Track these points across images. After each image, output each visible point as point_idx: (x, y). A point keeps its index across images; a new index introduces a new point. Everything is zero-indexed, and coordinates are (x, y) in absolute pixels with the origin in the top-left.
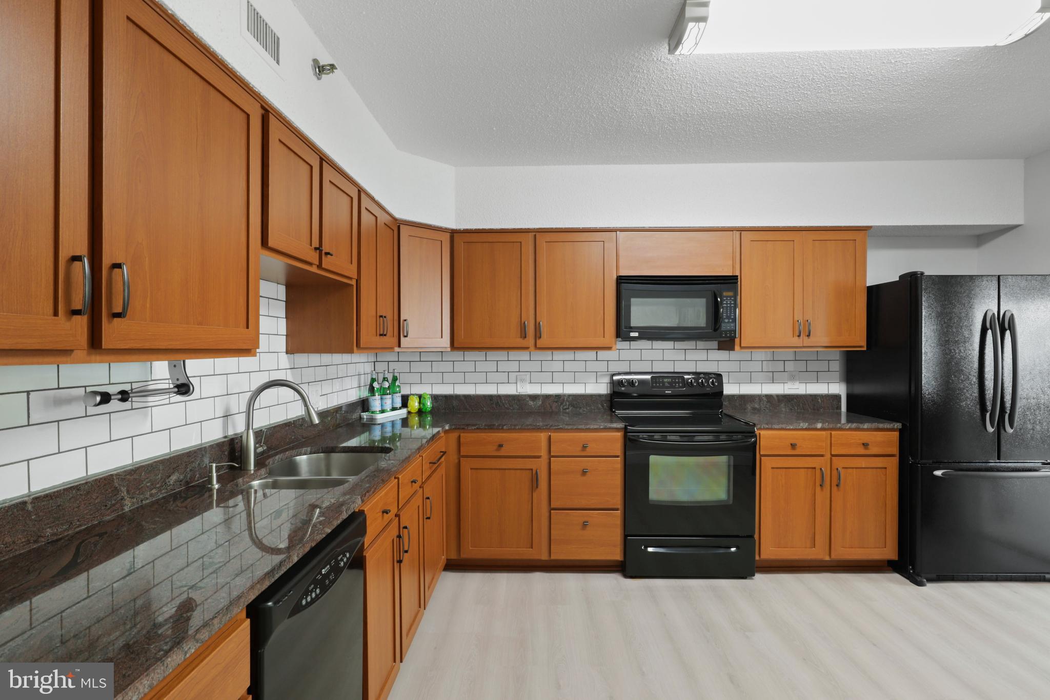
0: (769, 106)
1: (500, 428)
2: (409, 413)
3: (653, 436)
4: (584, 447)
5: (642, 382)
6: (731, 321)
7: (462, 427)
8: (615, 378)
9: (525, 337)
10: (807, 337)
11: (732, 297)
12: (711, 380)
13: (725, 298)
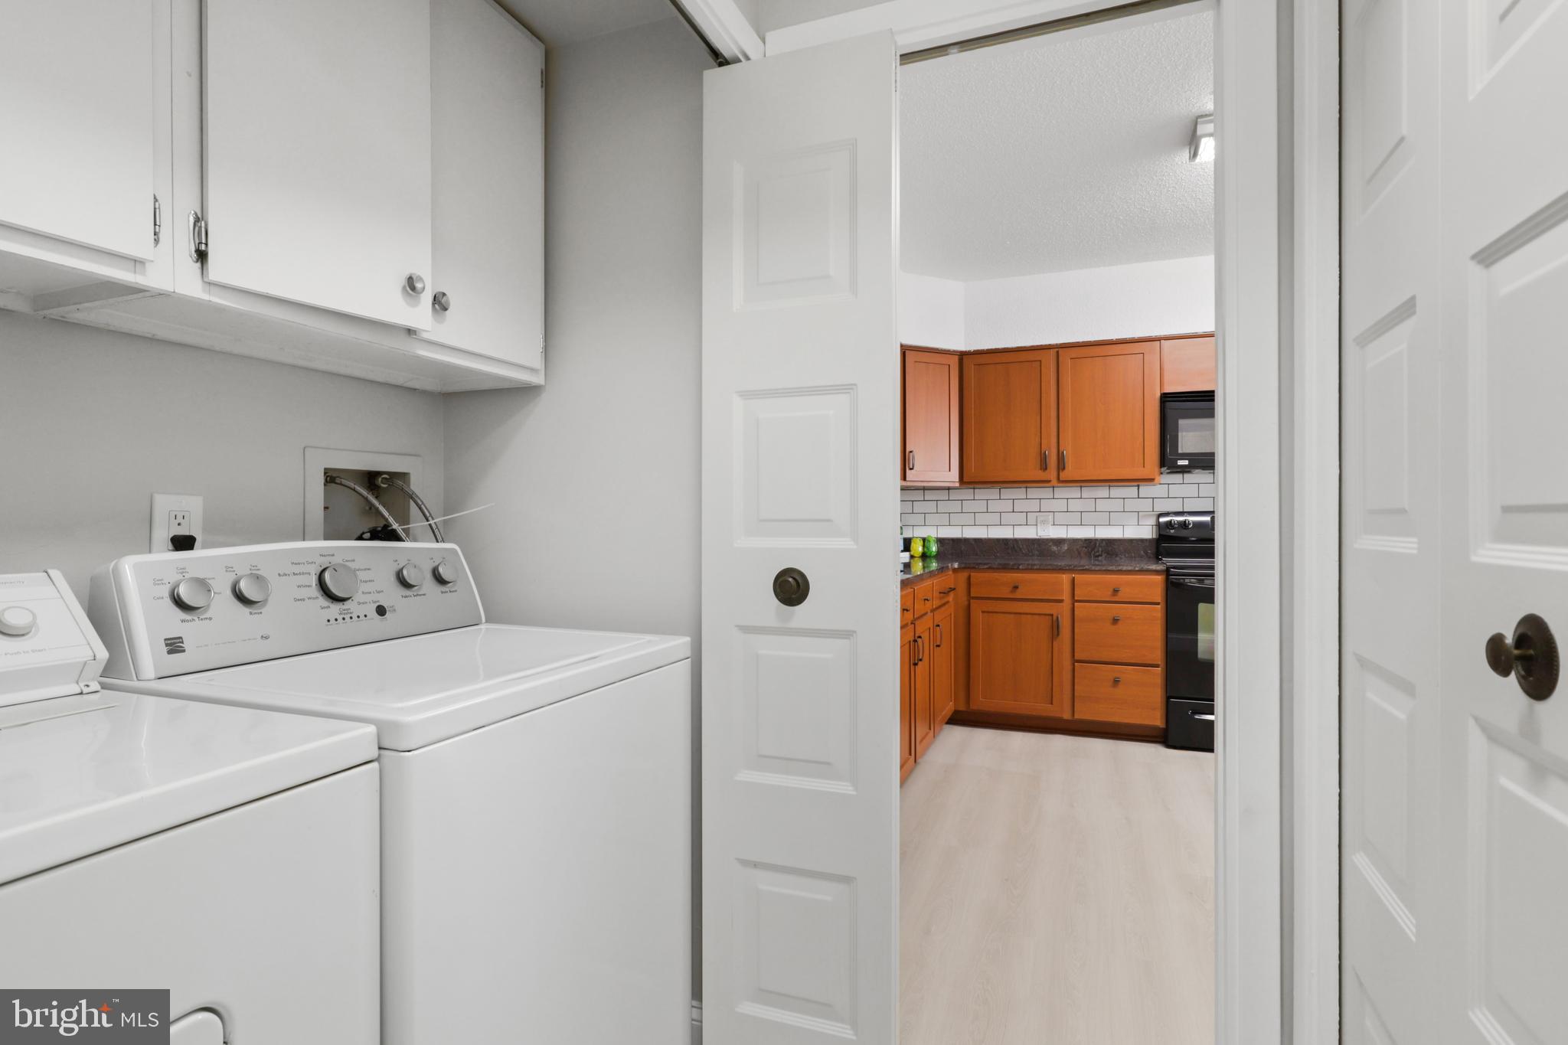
1: (1016, 567)
2: (912, 557)
3: (1203, 580)
4: (1116, 591)
5: (1197, 525)
7: (972, 565)
8: (1163, 520)
9: (1046, 469)
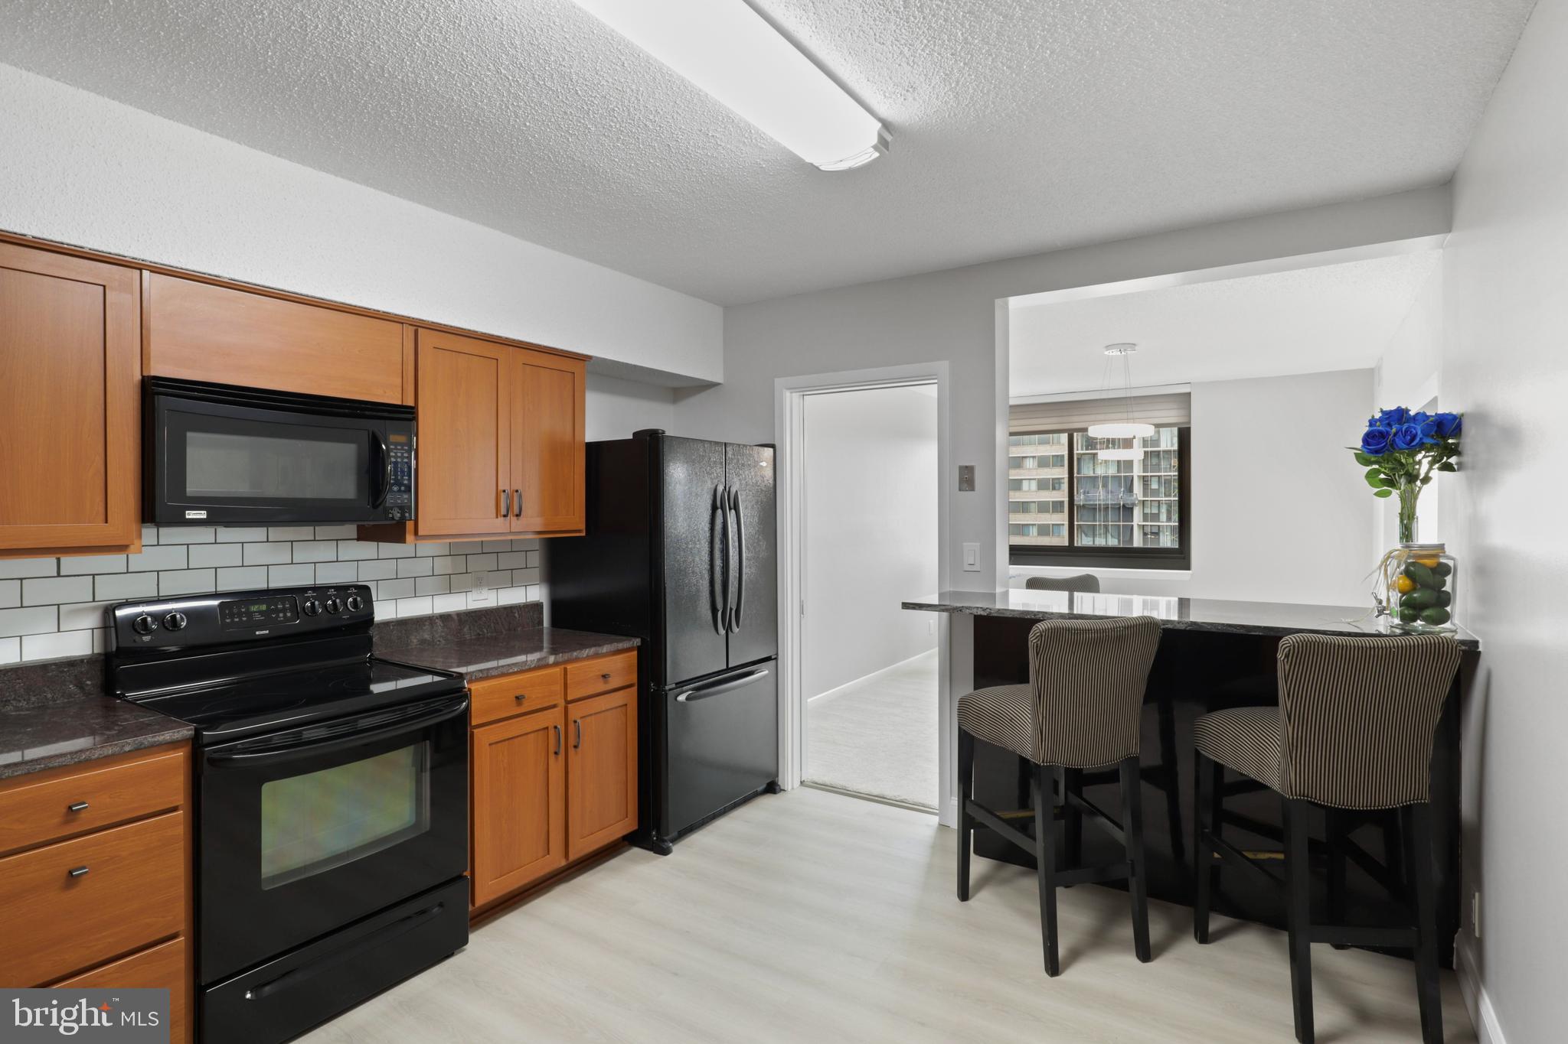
0: (528, 124)
4: (72, 814)
5: (196, 617)
6: (403, 488)
8: (121, 614)
10: (515, 518)
11: (405, 445)
12: (351, 599)
13: (392, 447)
